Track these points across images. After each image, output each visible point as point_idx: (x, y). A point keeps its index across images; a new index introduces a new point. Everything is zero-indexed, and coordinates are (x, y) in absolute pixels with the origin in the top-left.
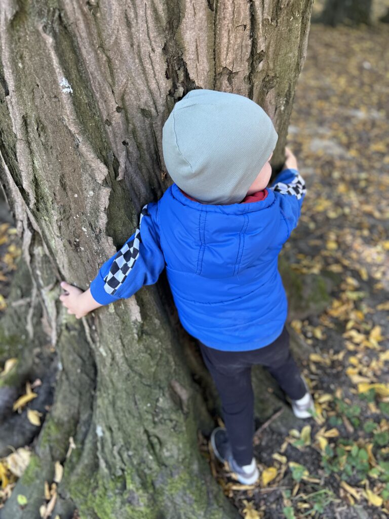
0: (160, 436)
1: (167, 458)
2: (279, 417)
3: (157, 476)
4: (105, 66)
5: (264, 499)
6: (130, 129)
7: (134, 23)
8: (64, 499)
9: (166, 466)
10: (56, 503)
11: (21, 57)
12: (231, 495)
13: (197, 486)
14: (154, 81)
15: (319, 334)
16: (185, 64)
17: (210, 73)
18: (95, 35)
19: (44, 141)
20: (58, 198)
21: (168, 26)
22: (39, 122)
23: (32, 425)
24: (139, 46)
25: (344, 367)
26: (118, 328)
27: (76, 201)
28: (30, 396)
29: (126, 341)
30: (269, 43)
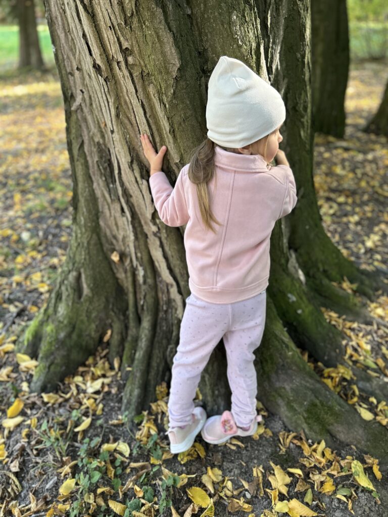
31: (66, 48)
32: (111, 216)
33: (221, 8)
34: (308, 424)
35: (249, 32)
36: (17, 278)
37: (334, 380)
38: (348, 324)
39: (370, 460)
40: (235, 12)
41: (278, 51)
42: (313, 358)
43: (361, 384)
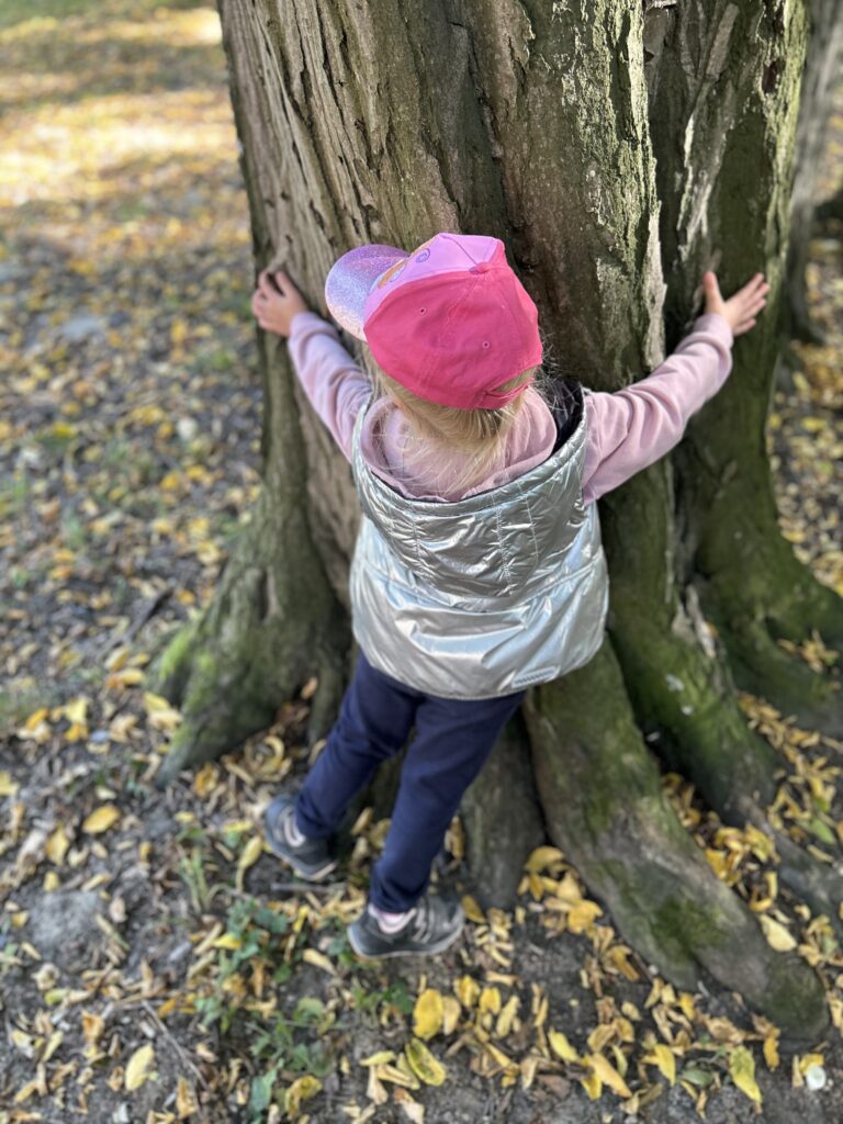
31: (263, 151)
32: (330, 477)
33: (565, 156)
34: (657, 937)
35: (624, 196)
36: (161, 524)
37: (730, 858)
38: (798, 736)
39: (763, 1027)
40: (594, 163)
41: (706, 198)
42: (703, 803)
43: (787, 873)
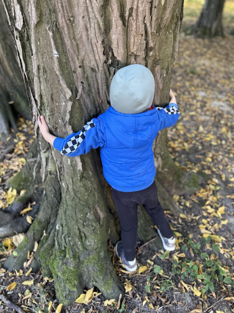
0: (86, 233)
1: (88, 246)
2: (154, 241)
3: (81, 254)
4: (75, 47)
5: (137, 281)
6: (85, 76)
7: (89, 29)
8: (36, 260)
9: (87, 250)
10: (32, 262)
11: (39, 40)
12: (120, 275)
13: (101, 264)
14: (98, 56)
15: (188, 204)
16: (112, 49)
17: (124, 55)
18: (72, 33)
19: (45, 77)
20: (50, 104)
21: (105, 32)
22: (44, 68)
23: (28, 223)
24: (91, 39)
25: (198, 224)
26: (71, 173)
27: (57, 106)
28: (29, 209)
29: (74, 180)
30: (156, 43)
